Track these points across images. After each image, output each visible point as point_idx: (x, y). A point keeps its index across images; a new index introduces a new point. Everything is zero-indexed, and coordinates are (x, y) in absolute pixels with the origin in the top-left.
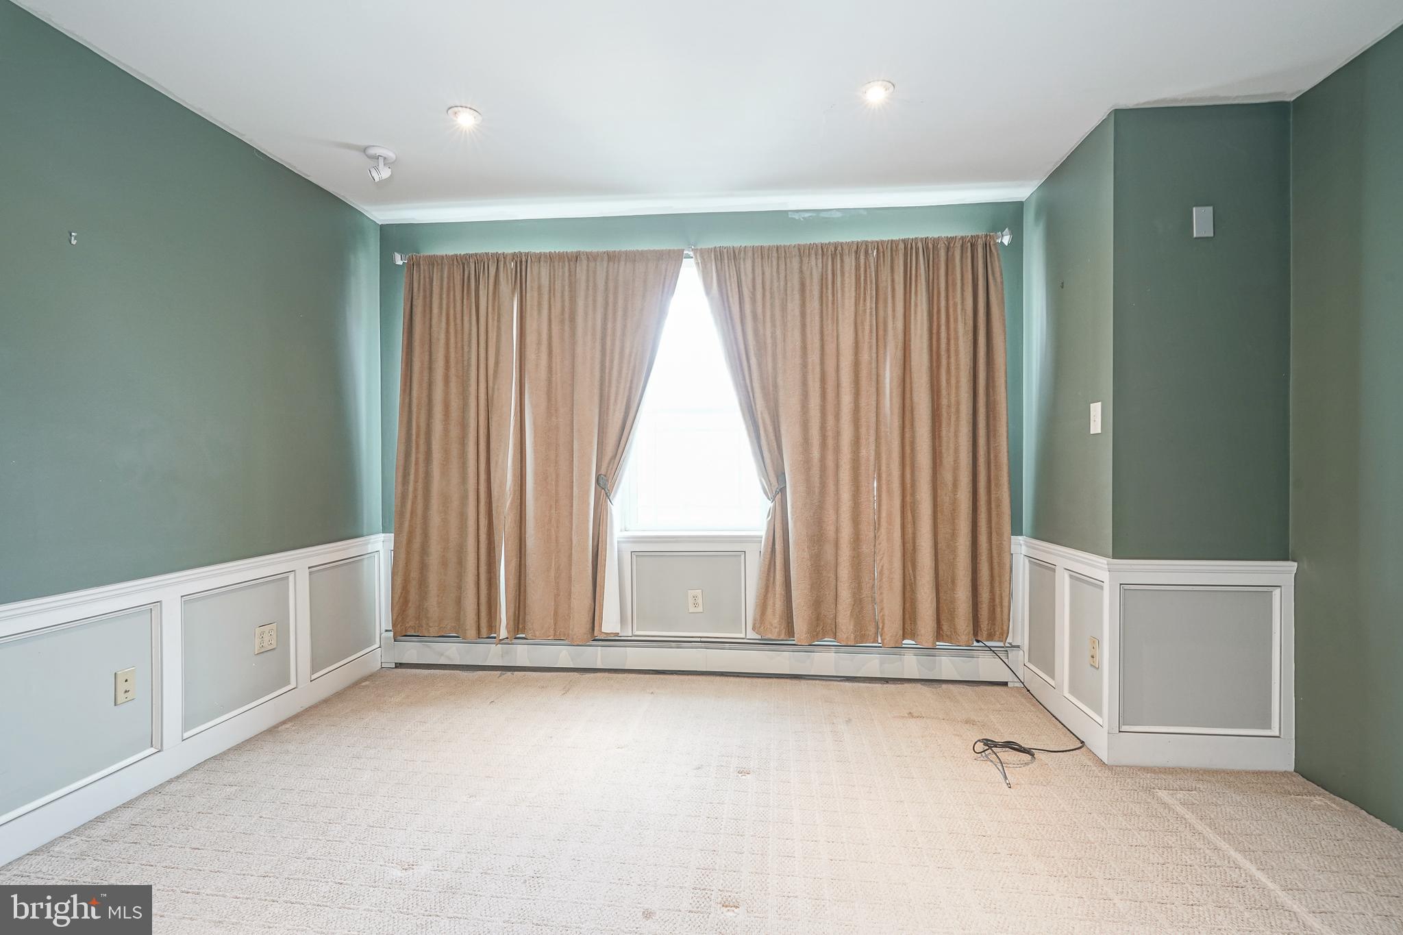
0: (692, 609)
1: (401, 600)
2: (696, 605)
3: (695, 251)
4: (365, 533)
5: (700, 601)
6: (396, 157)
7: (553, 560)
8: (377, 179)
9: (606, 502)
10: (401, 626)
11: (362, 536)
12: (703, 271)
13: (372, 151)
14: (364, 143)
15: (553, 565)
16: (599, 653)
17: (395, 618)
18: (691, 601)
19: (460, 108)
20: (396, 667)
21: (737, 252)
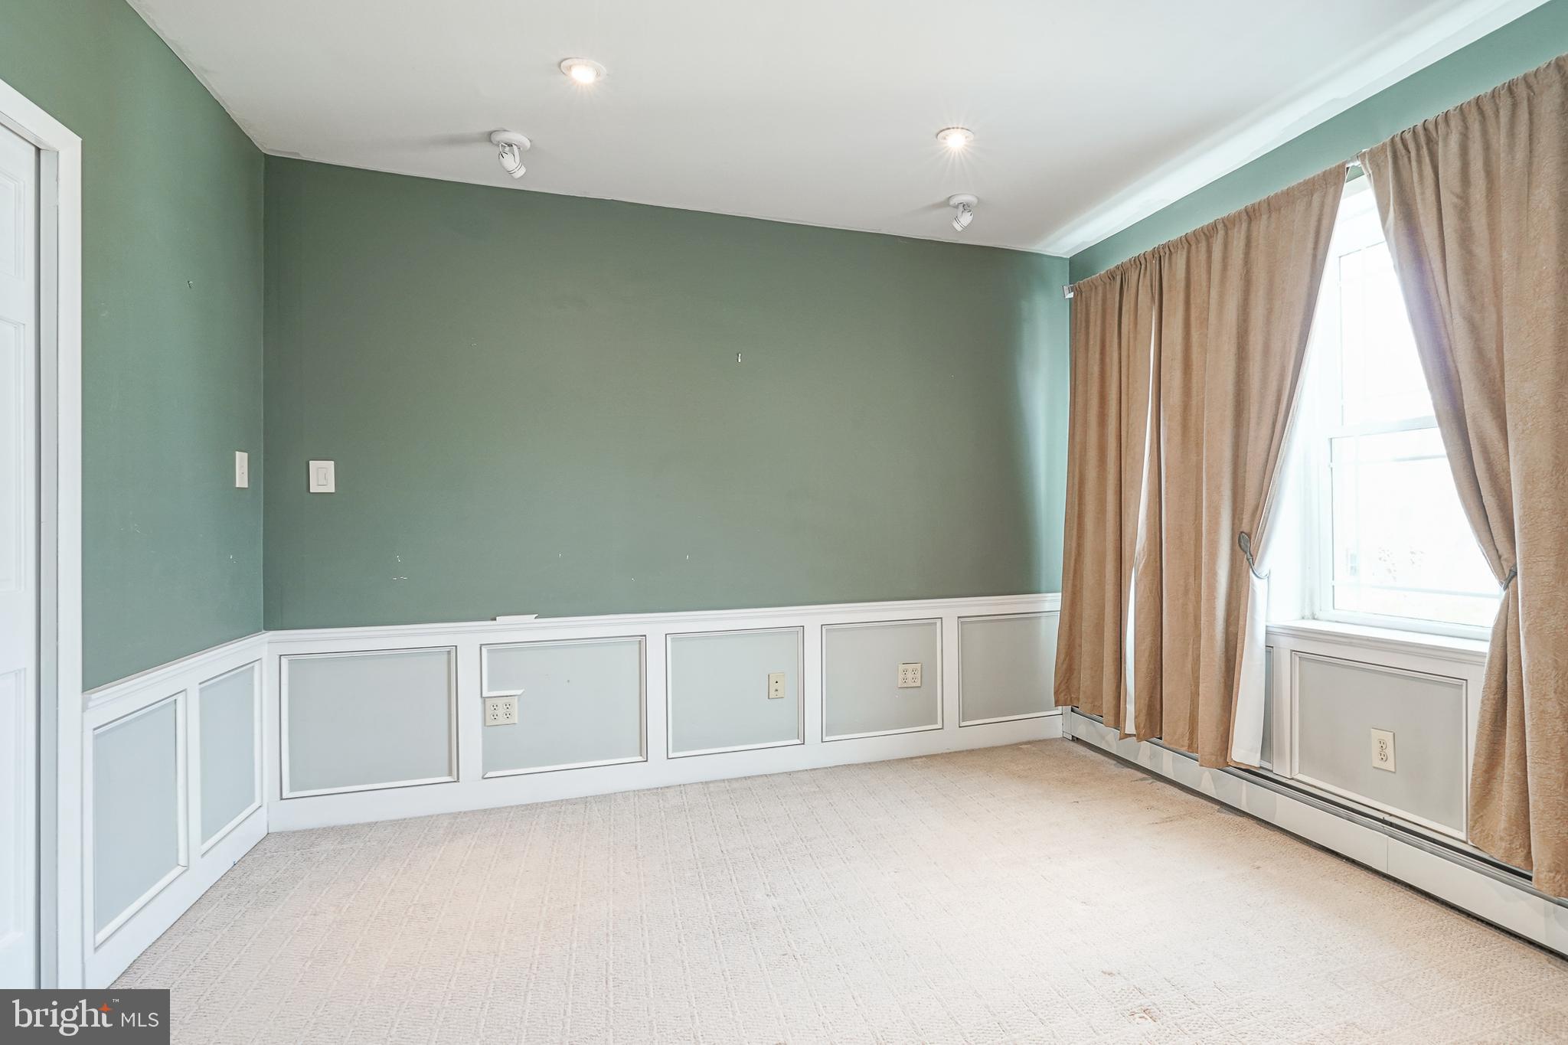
0: (1377, 763)
1: (1065, 666)
2: (1384, 758)
3: (1361, 156)
4: (1043, 588)
5: (1390, 751)
6: (978, 198)
7: (1190, 646)
8: (959, 228)
9: (1248, 572)
10: (1065, 695)
11: (1038, 592)
12: (1375, 186)
13: (954, 201)
14: (942, 198)
15: (1190, 653)
16: (1244, 788)
17: (1057, 684)
18: (1375, 748)
19: (947, 131)
20: (1073, 740)
21: (1431, 127)
